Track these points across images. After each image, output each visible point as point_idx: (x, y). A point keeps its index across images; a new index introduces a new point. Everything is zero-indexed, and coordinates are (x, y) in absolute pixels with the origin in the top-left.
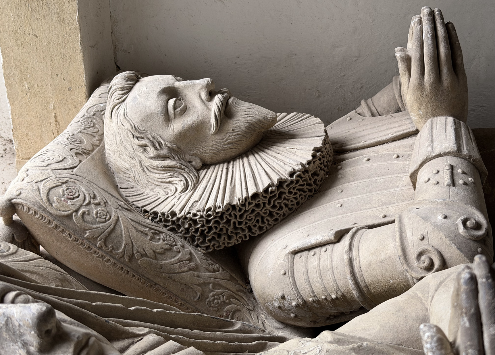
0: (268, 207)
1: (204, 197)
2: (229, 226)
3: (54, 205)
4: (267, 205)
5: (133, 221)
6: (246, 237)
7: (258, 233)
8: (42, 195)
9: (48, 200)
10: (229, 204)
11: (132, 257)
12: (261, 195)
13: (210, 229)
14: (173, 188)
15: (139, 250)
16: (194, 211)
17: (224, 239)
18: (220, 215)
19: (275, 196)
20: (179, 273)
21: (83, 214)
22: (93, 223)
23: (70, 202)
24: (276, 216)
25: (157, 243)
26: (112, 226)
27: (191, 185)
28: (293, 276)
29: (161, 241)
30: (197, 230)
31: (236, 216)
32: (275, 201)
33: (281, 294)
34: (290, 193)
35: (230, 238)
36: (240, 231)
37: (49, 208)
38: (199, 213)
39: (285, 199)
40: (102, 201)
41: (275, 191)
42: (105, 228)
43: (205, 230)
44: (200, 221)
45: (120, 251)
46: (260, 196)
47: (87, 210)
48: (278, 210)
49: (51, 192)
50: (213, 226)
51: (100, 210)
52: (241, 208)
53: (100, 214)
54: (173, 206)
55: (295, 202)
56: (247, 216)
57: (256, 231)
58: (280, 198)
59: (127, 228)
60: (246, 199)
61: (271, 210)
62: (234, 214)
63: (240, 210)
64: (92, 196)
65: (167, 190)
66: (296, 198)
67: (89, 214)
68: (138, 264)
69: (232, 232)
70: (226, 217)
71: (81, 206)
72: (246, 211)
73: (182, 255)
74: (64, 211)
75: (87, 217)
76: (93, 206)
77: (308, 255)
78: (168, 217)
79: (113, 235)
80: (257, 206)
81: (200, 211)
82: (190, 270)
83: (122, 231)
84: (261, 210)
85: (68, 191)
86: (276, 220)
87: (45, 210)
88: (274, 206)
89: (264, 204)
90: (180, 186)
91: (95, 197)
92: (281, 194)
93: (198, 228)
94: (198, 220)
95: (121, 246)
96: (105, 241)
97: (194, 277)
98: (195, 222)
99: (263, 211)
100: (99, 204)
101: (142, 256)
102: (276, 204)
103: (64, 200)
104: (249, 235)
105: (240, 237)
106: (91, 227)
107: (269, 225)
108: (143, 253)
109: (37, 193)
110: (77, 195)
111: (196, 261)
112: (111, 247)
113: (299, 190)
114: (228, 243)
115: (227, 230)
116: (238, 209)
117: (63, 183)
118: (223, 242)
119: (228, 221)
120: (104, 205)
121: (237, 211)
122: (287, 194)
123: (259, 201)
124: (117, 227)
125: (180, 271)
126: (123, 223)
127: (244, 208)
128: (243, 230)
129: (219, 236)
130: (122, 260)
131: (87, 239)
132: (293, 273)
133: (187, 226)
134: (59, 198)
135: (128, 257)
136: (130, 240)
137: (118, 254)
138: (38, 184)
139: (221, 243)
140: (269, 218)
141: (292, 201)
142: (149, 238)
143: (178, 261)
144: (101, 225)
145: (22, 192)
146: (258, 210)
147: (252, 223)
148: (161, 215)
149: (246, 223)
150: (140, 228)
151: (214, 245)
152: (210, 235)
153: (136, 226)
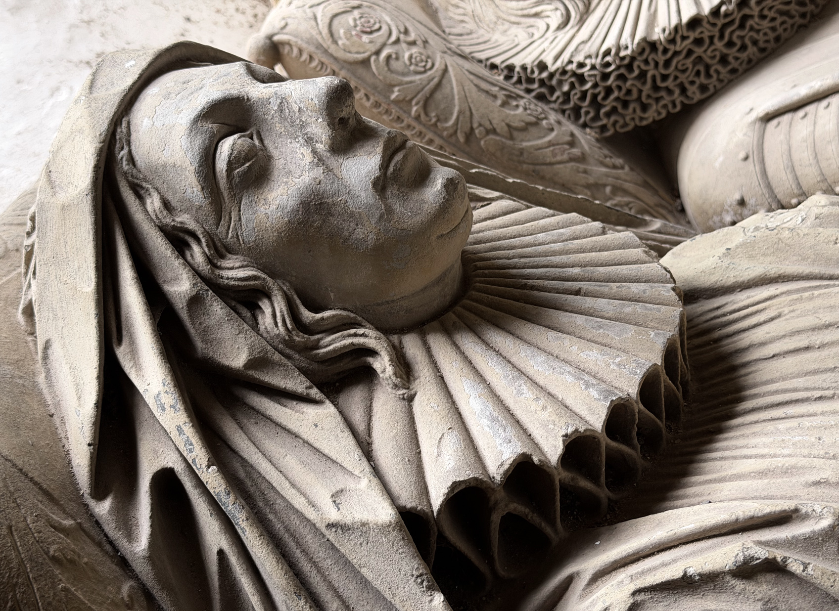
0: (719, 44)
1: (599, 33)
2: (644, 83)
3: (340, 42)
4: (716, 40)
5: (471, 73)
6: (674, 106)
7: (698, 96)
8: (321, 26)
9: (331, 34)
10: (644, 40)
11: (470, 135)
12: (706, 20)
13: (609, 91)
14: (541, 24)
15: (482, 123)
16: (580, 58)
17: (634, 111)
18: (626, 61)
19: (731, 22)
20: (551, 164)
21: (389, 57)
22: (404, 74)
23: (365, 38)
24: (734, 64)
25: (512, 113)
26: (436, 80)
27: (575, 17)
28: (762, 161)
29: (521, 110)
30: (584, 94)
31: (657, 64)
32: (732, 32)
33: (737, 197)
34: (763, 17)
35: (645, 108)
36: (663, 93)
37: (332, 49)
38: (588, 62)
39: (752, 29)
40: (418, 38)
41: (732, 14)
42: (424, 83)
43: (599, 93)
44: (590, 76)
45: (451, 122)
46: (705, 23)
47: (394, 51)
48: (739, 50)
49: (336, 22)
50: (614, 85)
51: (415, 52)
52: (668, 47)
53: (416, 58)
54: (541, 54)
55: (772, 35)
56: (678, 63)
57: (694, 93)
58: (742, 26)
59: (461, 85)
60: (676, 29)
61: (725, 51)
62: (653, 59)
63: (665, 51)
64: (402, 30)
65: (531, 30)
66: (773, 29)
67: (397, 58)
68: (481, 148)
69: (649, 96)
70: (639, 67)
71: (384, 45)
72: (676, 53)
73: (557, 135)
74: (358, 53)
75: (394, 64)
76: (404, 45)
77: (792, 119)
78: (533, 72)
79: (438, 96)
80: (698, 42)
81: (589, 57)
82: (572, 159)
83: (452, 88)
84: (705, 51)
85: (363, 20)
86: (734, 71)
87: (326, 51)
88: (730, 44)
89: (711, 38)
90: (555, 19)
91: (406, 32)
92: (745, 18)
93: (586, 91)
94: (586, 74)
95: (452, 114)
96: (426, 106)
97: (579, 172)
98: (581, 79)
99: (709, 53)
100: (413, 43)
101: (488, 132)
102: (735, 39)
103: (357, 35)
104: (682, 102)
105: (665, 106)
106: (402, 81)
107: (720, 81)
108: (489, 127)
109: (313, 23)
110: (377, 26)
111: (582, 147)
112: (435, 116)
113: (782, 13)
114: (641, 119)
115: (640, 91)
116: (661, 48)
117: (354, 8)
118: (632, 118)
119: (643, 75)
120: (422, 45)
121: (660, 52)
122: (757, 19)
123: (702, 32)
124: (444, 81)
125: (553, 160)
126: (455, 76)
127: (672, 48)
128: (670, 91)
129: (625, 104)
130: (453, 139)
131: (396, 102)
132: (761, 155)
133: (566, 88)
134: (348, 32)
135: (464, 135)
136: (466, 105)
137: (446, 129)
138: (314, 9)
139: (628, 118)
140: (720, 68)
141: (765, 34)
142: (499, 102)
143: (550, 144)
144: (418, 77)
145: (289, 23)
146: (699, 51)
147: (687, 78)
148: (521, 71)
149: (676, 78)
150: (484, 85)
151: (615, 123)
152: (609, 103)
153: (476, 81)
